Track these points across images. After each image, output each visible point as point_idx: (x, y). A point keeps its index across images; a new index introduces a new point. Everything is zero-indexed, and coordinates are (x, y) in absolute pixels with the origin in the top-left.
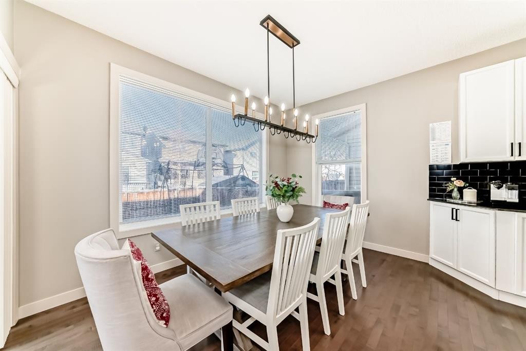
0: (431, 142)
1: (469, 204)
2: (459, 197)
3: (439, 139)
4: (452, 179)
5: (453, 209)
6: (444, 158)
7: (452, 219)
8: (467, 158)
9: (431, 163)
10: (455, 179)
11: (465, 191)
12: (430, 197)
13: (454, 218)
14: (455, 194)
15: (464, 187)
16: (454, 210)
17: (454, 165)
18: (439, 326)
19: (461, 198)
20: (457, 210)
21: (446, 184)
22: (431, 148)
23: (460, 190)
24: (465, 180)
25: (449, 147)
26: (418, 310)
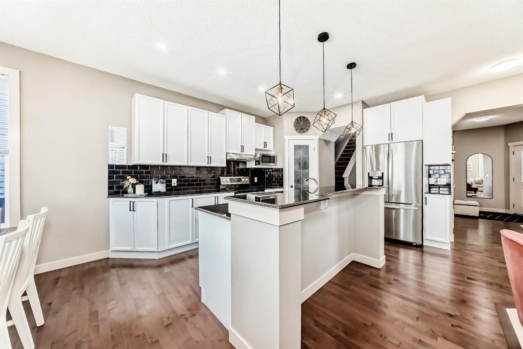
0: (110, 143)
1: (141, 196)
2: (133, 192)
3: (117, 142)
4: (128, 177)
5: (130, 202)
6: (122, 160)
7: (130, 210)
8: (140, 161)
9: (111, 163)
10: (130, 177)
11: (137, 186)
12: (109, 195)
13: (132, 209)
14: (130, 190)
15: (137, 184)
16: (132, 203)
17: (128, 166)
18: (134, 300)
19: (134, 192)
20: (133, 202)
21: (123, 181)
22: (110, 149)
23: (134, 186)
24: (136, 178)
25: (125, 150)
26: (115, 302)
